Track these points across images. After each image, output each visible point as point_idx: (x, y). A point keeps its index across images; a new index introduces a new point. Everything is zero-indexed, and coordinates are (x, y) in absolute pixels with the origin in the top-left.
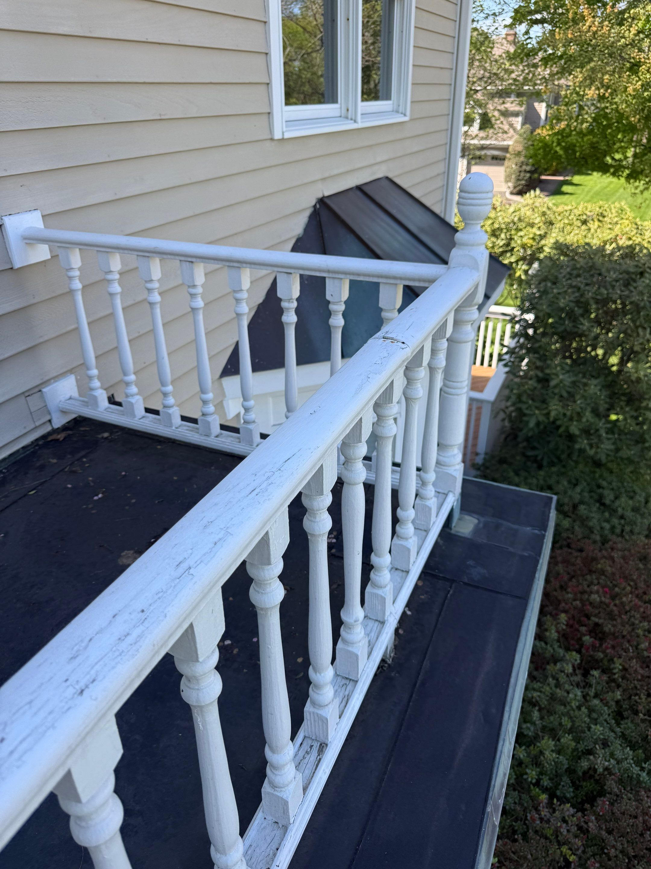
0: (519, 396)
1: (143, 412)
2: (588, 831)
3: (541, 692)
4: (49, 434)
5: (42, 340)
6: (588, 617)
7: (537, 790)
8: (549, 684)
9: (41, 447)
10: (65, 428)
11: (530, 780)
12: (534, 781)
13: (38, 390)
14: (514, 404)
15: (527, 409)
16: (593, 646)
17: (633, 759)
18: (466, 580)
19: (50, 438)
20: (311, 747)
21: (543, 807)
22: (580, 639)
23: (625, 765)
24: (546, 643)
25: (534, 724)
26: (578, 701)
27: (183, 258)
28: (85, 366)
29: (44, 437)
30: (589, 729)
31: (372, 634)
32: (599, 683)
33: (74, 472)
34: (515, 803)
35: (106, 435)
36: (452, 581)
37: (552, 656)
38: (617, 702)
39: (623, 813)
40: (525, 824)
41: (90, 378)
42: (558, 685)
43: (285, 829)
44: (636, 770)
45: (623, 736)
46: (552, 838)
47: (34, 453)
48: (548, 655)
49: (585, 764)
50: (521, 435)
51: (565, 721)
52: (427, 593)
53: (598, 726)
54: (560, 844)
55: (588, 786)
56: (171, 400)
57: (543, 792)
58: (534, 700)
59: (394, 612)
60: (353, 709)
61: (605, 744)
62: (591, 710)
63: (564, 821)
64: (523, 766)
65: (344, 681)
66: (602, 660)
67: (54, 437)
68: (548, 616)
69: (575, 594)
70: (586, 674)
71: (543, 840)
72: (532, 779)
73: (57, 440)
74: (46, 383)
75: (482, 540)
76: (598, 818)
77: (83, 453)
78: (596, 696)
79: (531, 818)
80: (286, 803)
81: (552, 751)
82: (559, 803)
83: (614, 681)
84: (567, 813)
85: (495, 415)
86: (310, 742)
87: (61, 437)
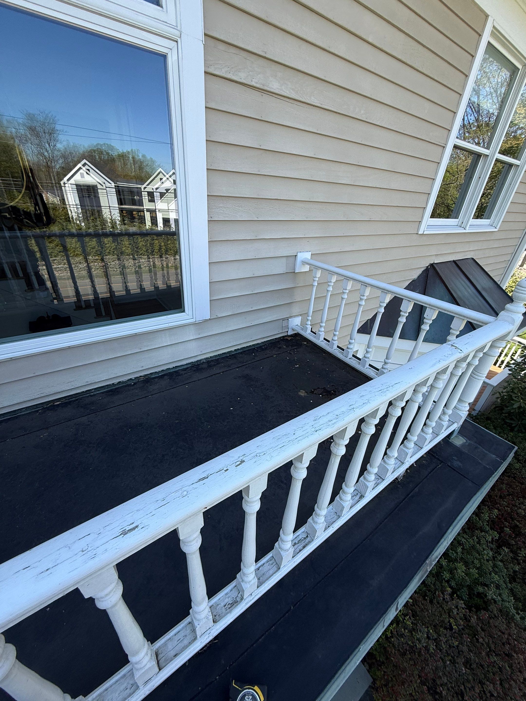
0: (513, 389)
1: (323, 339)
2: (470, 621)
3: (467, 540)
4: (285, 336)
5: (295, 301)
6: (513, 519)
7: (447, 584)
8: (473, 540)
9: (281, 340)
10: (291, 336)
11: (444, 577)
12: (446, 579)
13: (287, 319)
14: (507, 392)
15: (516, 397)
16: (510, 536)
17: (513, 605)
18: (449, 465)
19: (285, 338)
20: (357, 494)
21: (447, 594)
22: (503, 528)
23: (507, 604)
24: (480, 520)
25: (457, 553)
26: (489, 557)
27: (363, 284)
28: (307, 314)
29: (283, 337)
30: (490, 574)
31: (397, 465)
32: (506, 556)
33: (291, 354)
34: (431, 583)
35: (305, 343)
36: (442, 462)
37: (481, 527)
38: (515, 572)
39: (496, 627)
40: (433, 595)
41: (308, 320)
42: (479, 543)
43: (339, 517)
44: (513, 611)
45: (511, 590)
46: (447, 611)
47: (279, 341)
48: (478, 526)
49: (481, 589)
50: (506, 410)
51: (476, 562)
52: (427, 461)
53: (497, 576)
54: (450, 616)
55: (478, 601)
56: (336, 338)
57: (449, 587)
58: (461, 542)
59: (409, 461)
60: (379, 489)
61: (498, 587)
62: (495, 566)
63: (457, 607)
64: (443, 569)
65: (378, 477)
66: (513, 545)
67: (287, 338)
68: (486, 507)
69: (509, 504)
70: (499, 547)
71: (441, 609)
72: (446, 577)
73: (287, 339)
74: (291, 317)
75: (465, 451)
76: (478, 619)
77: (296, 347)
78: (501, 561)
79: (438, 594)
80: (343, 507)
81: (463, 572)
82: (457, 598)
83: (517, 560)
84: (460, 605)
85: (493, 393)
86: (357, 492)
87: (289, 338)
